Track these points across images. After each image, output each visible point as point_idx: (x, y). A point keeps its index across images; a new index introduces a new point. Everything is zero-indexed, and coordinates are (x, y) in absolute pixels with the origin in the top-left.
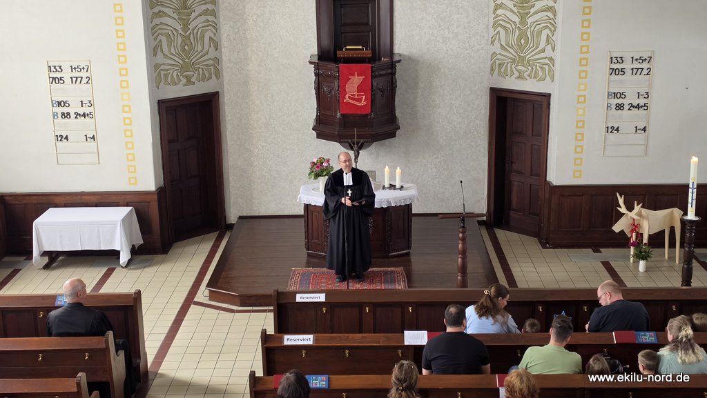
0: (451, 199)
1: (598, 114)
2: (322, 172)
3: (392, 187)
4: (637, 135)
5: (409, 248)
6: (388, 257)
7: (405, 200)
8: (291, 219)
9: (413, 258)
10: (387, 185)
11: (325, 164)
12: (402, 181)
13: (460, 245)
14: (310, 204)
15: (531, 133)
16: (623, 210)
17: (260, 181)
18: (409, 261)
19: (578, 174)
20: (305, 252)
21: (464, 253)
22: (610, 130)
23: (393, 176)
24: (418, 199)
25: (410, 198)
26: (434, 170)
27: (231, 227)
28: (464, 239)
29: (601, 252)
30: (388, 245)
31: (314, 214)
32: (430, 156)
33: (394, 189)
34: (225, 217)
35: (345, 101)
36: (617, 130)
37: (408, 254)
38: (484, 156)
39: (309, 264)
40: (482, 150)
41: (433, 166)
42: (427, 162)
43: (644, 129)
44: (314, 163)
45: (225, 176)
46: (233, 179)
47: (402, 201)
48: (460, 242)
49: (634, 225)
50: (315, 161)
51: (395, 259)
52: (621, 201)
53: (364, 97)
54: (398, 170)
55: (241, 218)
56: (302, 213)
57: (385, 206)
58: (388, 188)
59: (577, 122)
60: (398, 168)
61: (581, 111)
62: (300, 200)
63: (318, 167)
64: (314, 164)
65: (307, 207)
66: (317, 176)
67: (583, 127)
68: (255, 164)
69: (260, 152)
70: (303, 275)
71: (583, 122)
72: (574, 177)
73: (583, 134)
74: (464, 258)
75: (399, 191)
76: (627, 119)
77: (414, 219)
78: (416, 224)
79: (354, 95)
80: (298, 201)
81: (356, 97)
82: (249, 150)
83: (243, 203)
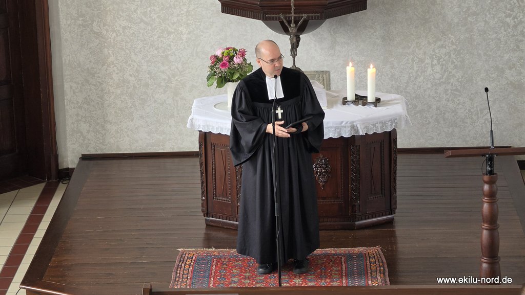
0: (469, 121)
2: (232, 75)
3: (360, 100)
5: (392, 211)
6: (352, 228)
7: (383, 123)
8: (176, 160)
9: (400, 230)
10: (350, 97)
11: (237, 60)
12: (378, 88)
13: (486, 206)
14: (210, 132)
17: (119, 91)
18: (393, 235)
20: (201, 220)
21: (492, 220)
23: (361, 80)
24: (407, 121)
25: (393, 121)
26: (438, 68)
27: (66, 174)
28: (492, 195)
30: (354, 206)
31: (218, 149)
32: (429, 43)
33: (364, 104)
34: (56, 157)
37: (390, 223)
39: (208, 242)
41: (435, 62)
42: (425, 53)
44: (216, 57)
45: (56, 83)
46: (71, 87)
47: (379, 125)
48: (486, 199)
50: (219, 53)
51: (367, 232)
54: (371, 71)
55: (85, 158)
56: (196, 148)
57: (346, 134)
58: (353, 102)
60: (371, 66)
62: (192, 125)
63: (224, 65)
64: (216, 59)
65: (205, 137)
66: (224, 80)
68: (110, 60)
69: (119, 39)
70: (199, 261)
74: (493, 230)
75: (372, 107)
77: (401, 160)
78: (404, 169)
80: (188, 126)
82: (98, 35)
83: (88, 132)
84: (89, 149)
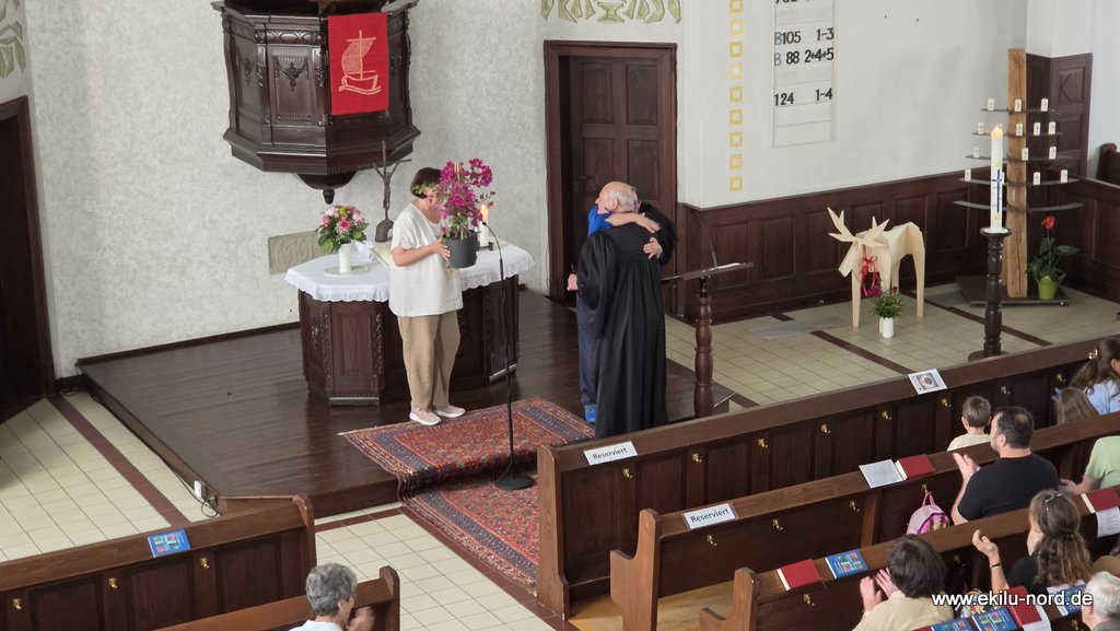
1: (762, 73)
4: (820, 104)
5: (516, 359)
6: (486, 385)
11: (356, 217)
15: (624, 120)
16: (844, 235)
19: (736, 184)
22: (780, 100)
25: (519, 263)
29: (788, 319)
30: (489, 360)
31: (346, 320)
34: (52, 363)
35: (341, 89)
36: (791, 99)
38: (538, 172)
40: (534, 160)
43: (829, 94)
45: (48, 279)
49: (865, 259)
51: (497, 388)
52: (839, 221)
53: (376, 78)
55: (82, 363)
57: (486, 284)
59: (732, 90)
61: (736, 71)
63: (343, 225)
67: (740, 99)
68: (106, 243)
69: (115, 217)
71: (740, 89)
72: (733, 190)
73: (740, 111)
75: (490, 251)
76: (803, 78)
79: (358, 76)
81: (362, 79)
82: (91, 215)
83: (84, 331)
84: (87, 351)
